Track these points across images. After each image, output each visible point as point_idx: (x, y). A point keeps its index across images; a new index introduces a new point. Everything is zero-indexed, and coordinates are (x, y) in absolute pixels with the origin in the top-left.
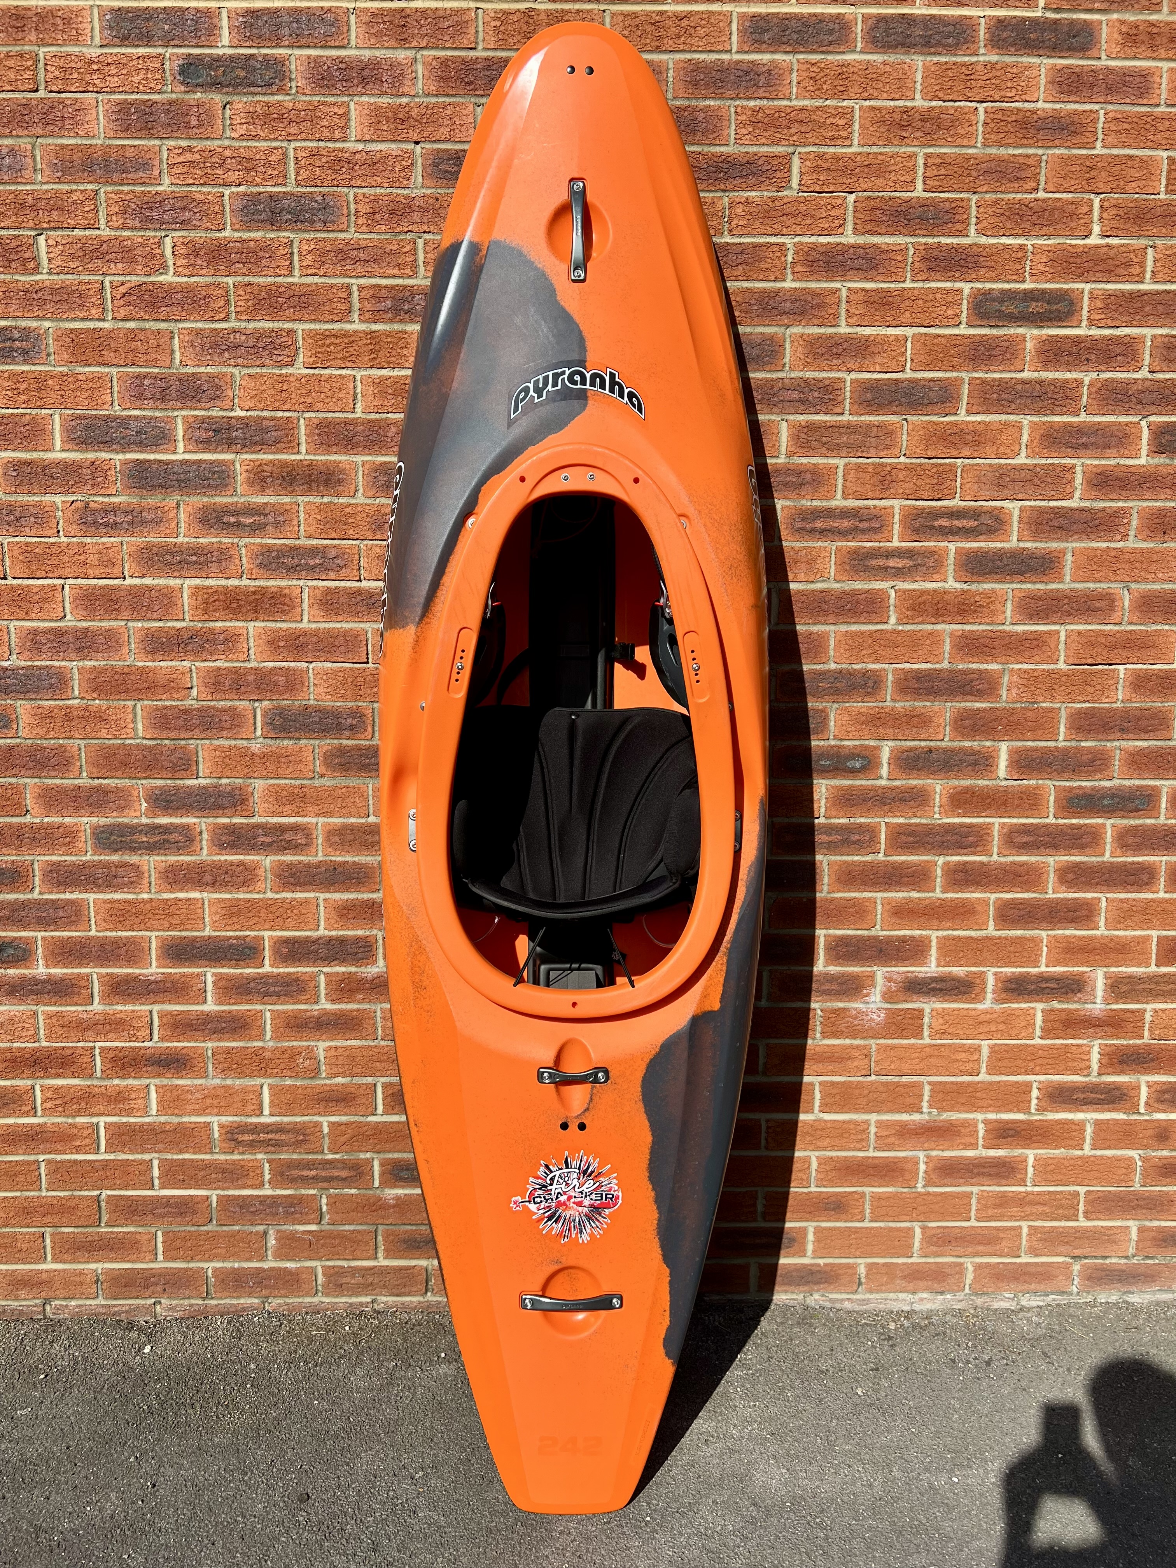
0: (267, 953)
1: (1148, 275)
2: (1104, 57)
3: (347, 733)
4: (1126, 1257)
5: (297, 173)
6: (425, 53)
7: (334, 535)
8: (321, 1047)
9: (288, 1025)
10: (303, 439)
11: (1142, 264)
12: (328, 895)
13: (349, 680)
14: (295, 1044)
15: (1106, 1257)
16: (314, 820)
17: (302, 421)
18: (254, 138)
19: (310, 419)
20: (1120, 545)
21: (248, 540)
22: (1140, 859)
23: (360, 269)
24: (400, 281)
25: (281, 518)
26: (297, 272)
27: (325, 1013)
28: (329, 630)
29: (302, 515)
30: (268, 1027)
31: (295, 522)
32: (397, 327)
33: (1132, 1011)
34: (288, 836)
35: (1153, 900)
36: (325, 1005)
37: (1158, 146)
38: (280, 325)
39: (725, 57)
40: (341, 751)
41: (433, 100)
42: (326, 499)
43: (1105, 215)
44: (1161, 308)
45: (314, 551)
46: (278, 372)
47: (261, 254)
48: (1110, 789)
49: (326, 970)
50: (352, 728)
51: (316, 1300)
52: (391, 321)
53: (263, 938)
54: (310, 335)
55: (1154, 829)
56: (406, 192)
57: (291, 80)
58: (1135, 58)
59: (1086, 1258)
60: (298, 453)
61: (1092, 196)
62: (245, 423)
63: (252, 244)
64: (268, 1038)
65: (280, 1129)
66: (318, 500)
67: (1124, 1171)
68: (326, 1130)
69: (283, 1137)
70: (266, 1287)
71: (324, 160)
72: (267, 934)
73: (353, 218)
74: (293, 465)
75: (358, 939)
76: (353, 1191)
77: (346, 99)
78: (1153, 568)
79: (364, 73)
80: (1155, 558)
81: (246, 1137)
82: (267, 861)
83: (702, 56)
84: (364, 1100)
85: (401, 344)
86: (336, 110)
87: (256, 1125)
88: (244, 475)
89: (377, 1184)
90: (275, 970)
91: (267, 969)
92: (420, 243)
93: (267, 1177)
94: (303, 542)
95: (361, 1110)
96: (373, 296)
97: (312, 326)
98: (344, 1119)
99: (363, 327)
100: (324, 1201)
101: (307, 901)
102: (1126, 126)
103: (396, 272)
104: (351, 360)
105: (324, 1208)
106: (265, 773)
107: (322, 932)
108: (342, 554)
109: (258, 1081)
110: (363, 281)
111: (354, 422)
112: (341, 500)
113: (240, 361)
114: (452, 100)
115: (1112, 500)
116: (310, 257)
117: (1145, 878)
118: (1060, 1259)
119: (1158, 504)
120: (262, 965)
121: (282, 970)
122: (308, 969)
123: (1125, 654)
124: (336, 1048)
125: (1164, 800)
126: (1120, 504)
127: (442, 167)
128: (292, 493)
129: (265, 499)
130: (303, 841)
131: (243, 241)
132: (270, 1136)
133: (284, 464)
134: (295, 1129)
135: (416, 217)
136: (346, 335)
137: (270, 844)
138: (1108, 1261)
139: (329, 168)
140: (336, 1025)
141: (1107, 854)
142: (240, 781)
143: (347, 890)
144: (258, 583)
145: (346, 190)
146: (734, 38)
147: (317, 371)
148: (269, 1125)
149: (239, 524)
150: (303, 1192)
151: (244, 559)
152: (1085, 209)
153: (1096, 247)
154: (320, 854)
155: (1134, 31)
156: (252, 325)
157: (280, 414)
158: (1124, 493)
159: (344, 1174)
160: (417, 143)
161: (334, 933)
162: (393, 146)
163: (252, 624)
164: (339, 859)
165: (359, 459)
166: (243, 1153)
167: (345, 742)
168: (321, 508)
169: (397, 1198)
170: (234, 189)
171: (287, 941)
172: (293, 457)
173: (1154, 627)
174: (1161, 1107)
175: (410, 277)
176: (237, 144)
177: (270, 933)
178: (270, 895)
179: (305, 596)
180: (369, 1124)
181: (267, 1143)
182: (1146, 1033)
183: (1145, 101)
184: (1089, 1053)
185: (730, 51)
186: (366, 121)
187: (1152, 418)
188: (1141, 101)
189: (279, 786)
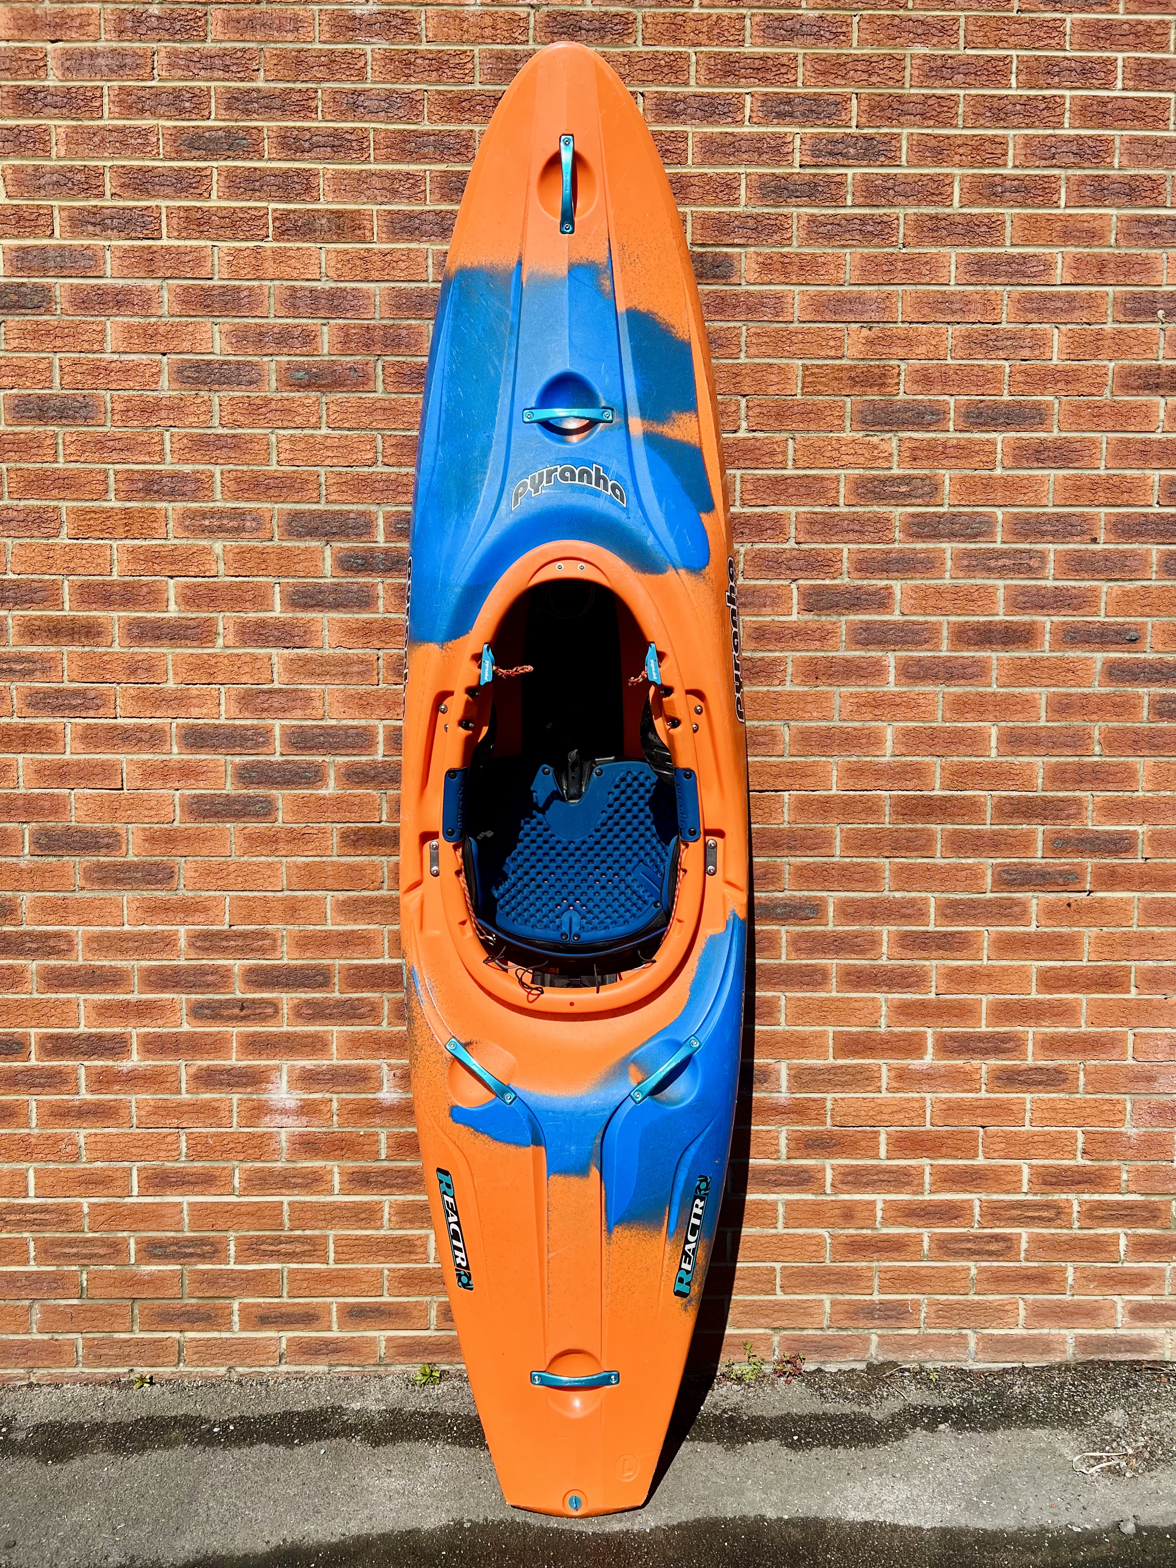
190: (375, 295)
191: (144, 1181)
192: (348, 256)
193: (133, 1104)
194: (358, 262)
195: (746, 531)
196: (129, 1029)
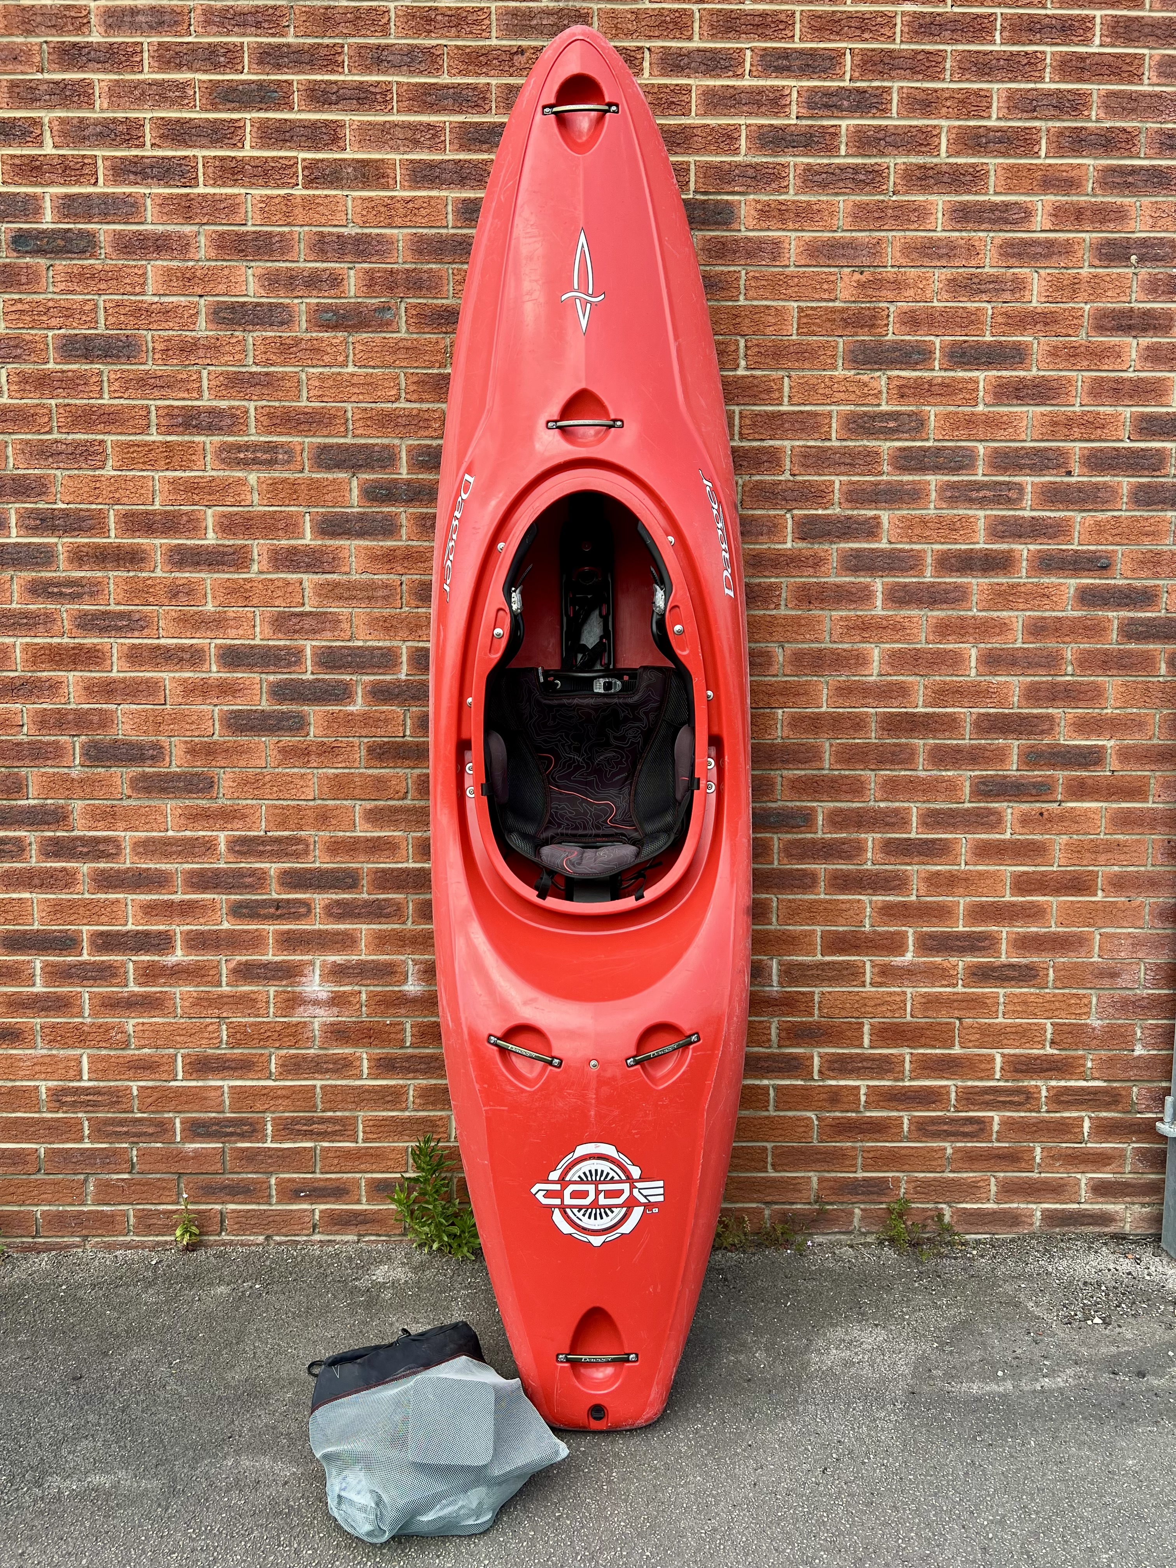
0: (85, 944)
1: (786, 399)
2: (743, 229)
3: (149, 762)
4: (809, 1203)
5: (106, 320)
6: (206, 227)
7: (137, 602)
8: (131, 1024)
9: (103, 1005)
10: (112, 526)
11: (780, 390)
12: (134, 897)
13: (151, 719)
14: (109, 1020)
15: (793, 1203)
16: (123, 834)
17: (112, 512)
18: (71, 292)
19: (118, 510)
20: (774, 612)
21: (68, 606)
22: (803, 867)
23: (156, 393)
24: (189, 403)
25: (95, 589)
26: (106, 396)
27: (134, 994)
28: (134, 678)
29: (112, 586)
30: (87, 1006)
31: (106, 592)
32: (187, 438)
33: (803, 993)
34: (101, 847)
35: (816, 901)
36: (133, 988)
37: (790, 298)
38: (93, 437)
39: (443, 231)
40: (145, 777)
41: (213, 264)
42: (131, 574)
43: (749, 352)
44: (797, 426)
45: (121, 615)
46: (92, 473)
47: (78, 381)
48: (775, 809)
49: (134, 958)
50: (153, 758)
51: (128, 1238)
52: (182, 434)
53: (81, 932)
54: (117, 444)
55: (814, 842)
56: (194, 333)
57: (101, 248)
58: (768, 229)
59: (776, 1203)
60: (109, 537)
61: (738, 338)
62: (66, 513)
63: (70, 374)
64: (86, 1015)
65: (97, 1091)
66: (125, 574)
67: (804, 1129)
68: (135, 1093)
69: (100, 1098)
70: (86, 1228)
71: (127, 309)
72: (85, 928)
73: (151, 354)
74: (105, 547)
75: (160, 933)
76: (159, 1145)
77: (144, 262)
78: (802, 630)
79: (159, 243)
80: (803, 622)
81: (68, 1099)
82: (85, 868)
83: (425, 231)
84: (166, 1068)
85: (190, 451)
86: (136, 271)
87: (77, 1088)
88: (66, 554)
89: (178, 1139)
90: (93, 959)
91: (85, 957)
92: (205, 373)
93: (87, 1132)
94: (112, 607)
95: (165, 1076)
96: (167, 415)
97: (119, 438)
98: (150, 1084)
99: (160, 438)
100: (135, 1152)
101: (118, 901)
102: (765, 283)
103: (186, 395)
104: (152, 464)
105: (135, 1159)
106: (82, 794)
107: (130, 927)
108: (144, 617)
109: (79, 1052)
110: (159, 403)
111: (154, 513)
112: (144, 575)
113: (61, 465)
114: (228, 264)
115: (766, 577)
116: (117, 384)
117: (808, 881)
118: (754, 1205)
119: (803, 580)
120: (81, 955)
121: (97, 958)
122: (119, 958)
123: (782, 699)
124: (143, 1024)
125: (820, 818)
126: (773, 580)
127: (221, 315)
128: (104, 569)
129: (83, 574)
130: (113, 851)
131: (63, 372)
132: (89, 1098)
133: (97, 546)
134: (110, 1092)
135: (201, 353)
136: (146, 444)
137: (87, 853)
138: (794, 1207)
139: (132, 315)
140: (142, 1005)
141: (776, 863)
142: (62, 801)
143: (150, 892)
144: (77, 641)
145: (145, 332)
146: (450, 217)
147: (124, 473)
148: (88, 1088)
149: (61, 594)
150: (117, 1145)
151: (66, 622)
152: (733, 348)
153: (743, 377)
154: (128, 861)
155: (767, 208)
156: (71, 437)
157: (94, 506)
158: (775, 571)
159: (150, 1130)
160: (201, 296)
161: (140, 928)
162: (182, 299)
163: (72, 673)
164: (144, 866)
165: (157, 542)
166: (66, 1112)
167: (147, 770)
168: (127, 581)
169: (195, 1150)
170: (57, 332)
171: (102, 934)
172: (105, 540)
173: (805, 679)
174: (831, 1074)
175: (197, 399)
176: (57, 297)
177: (88, 927)
178: (87, 896)
179: (115, 651)
180: (170, 1088)
181: (87, 1103)
182: (816, 1012)
183: (778, 263)
184: (770, 1028)
185: (447, 227)
186: (161, 279)
187: (795, 512)
188: (774, 263)
189: (94, 805)
190: (398, 241)
191: (187, 1067)
192: (373, 204)
193: (178, 995)
194: (383, 209)
195: (745, 463)
196: (174, 927)
